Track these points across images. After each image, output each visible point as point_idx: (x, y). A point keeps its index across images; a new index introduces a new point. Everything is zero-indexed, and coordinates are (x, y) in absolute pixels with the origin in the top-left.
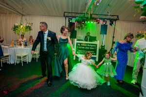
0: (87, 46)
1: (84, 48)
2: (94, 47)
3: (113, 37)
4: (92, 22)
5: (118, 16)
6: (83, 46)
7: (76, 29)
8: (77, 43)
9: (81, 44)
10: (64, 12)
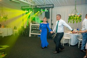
0: (38, 28)
3: (52, 20)
5: (53, 4)
8: (32, 26)
9: (34, 26)
10: (22, 7)
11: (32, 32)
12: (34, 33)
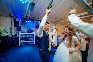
0: (28, 36)
1: (26, 37)
2: (32, 36)
4: (30, 22)
6: (26, 36)
7: (20, 25)
9: (24, 34)
10: (10, 14)
11: (22, 40)
12: (24, 41)
